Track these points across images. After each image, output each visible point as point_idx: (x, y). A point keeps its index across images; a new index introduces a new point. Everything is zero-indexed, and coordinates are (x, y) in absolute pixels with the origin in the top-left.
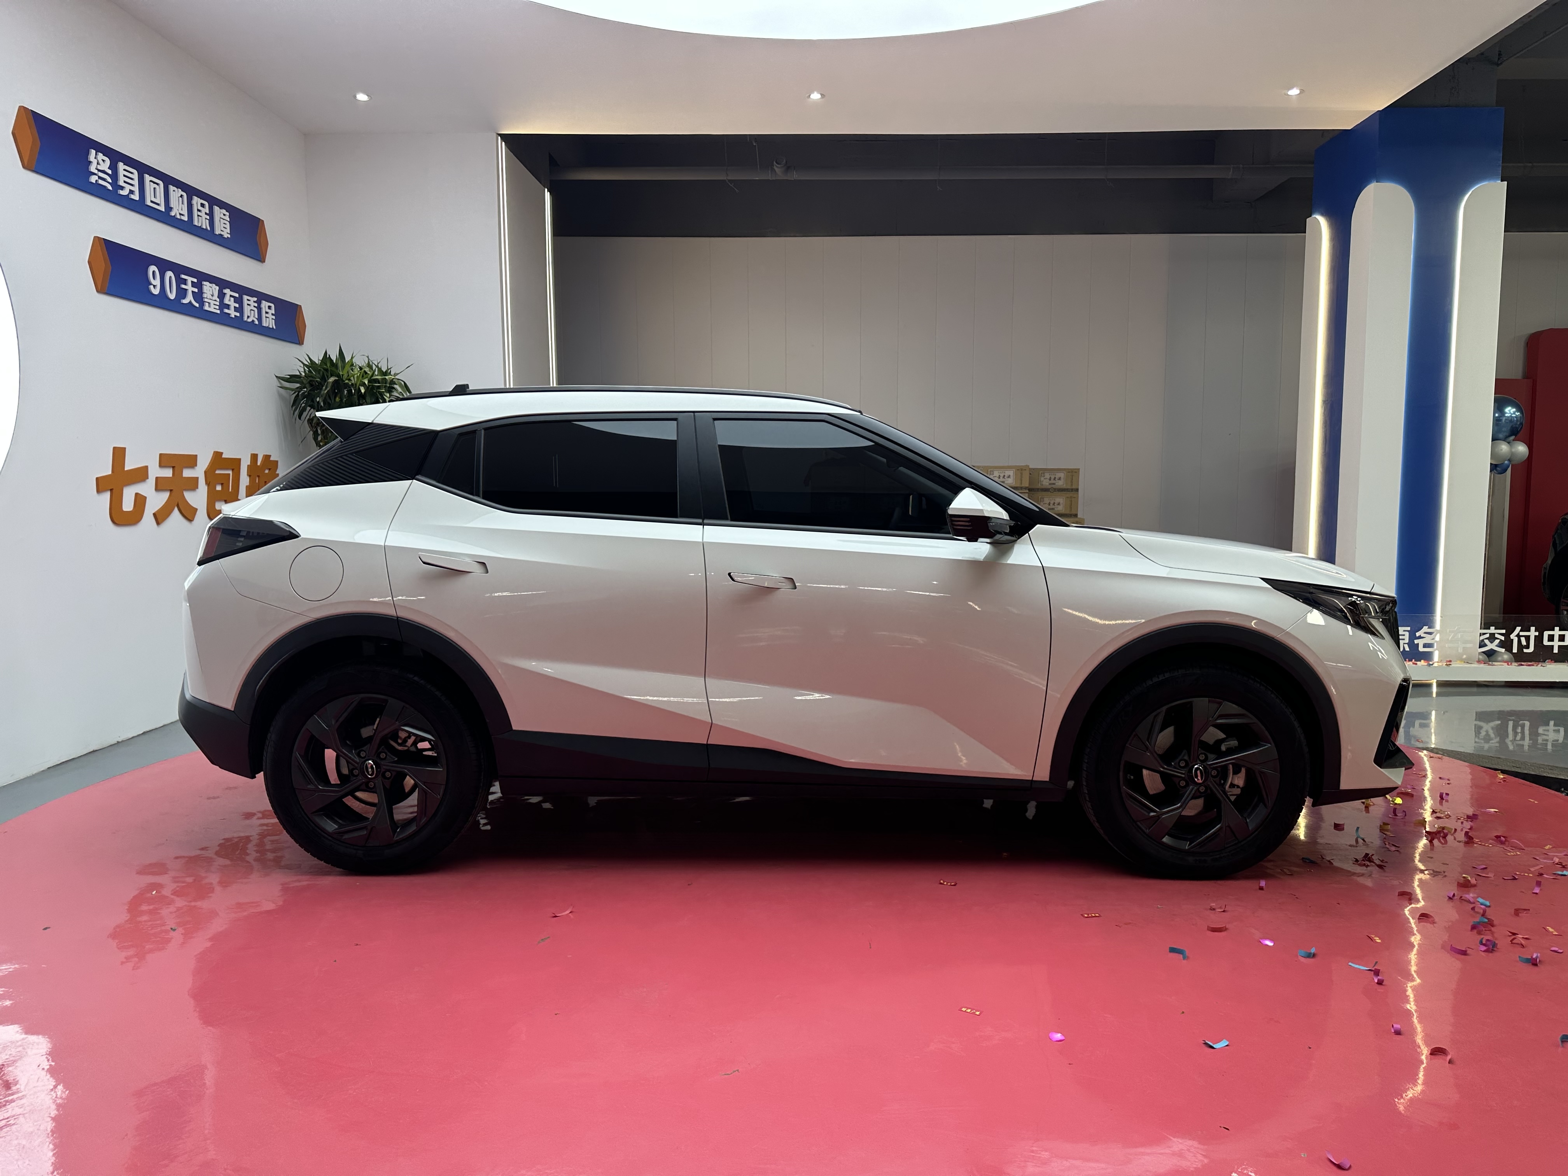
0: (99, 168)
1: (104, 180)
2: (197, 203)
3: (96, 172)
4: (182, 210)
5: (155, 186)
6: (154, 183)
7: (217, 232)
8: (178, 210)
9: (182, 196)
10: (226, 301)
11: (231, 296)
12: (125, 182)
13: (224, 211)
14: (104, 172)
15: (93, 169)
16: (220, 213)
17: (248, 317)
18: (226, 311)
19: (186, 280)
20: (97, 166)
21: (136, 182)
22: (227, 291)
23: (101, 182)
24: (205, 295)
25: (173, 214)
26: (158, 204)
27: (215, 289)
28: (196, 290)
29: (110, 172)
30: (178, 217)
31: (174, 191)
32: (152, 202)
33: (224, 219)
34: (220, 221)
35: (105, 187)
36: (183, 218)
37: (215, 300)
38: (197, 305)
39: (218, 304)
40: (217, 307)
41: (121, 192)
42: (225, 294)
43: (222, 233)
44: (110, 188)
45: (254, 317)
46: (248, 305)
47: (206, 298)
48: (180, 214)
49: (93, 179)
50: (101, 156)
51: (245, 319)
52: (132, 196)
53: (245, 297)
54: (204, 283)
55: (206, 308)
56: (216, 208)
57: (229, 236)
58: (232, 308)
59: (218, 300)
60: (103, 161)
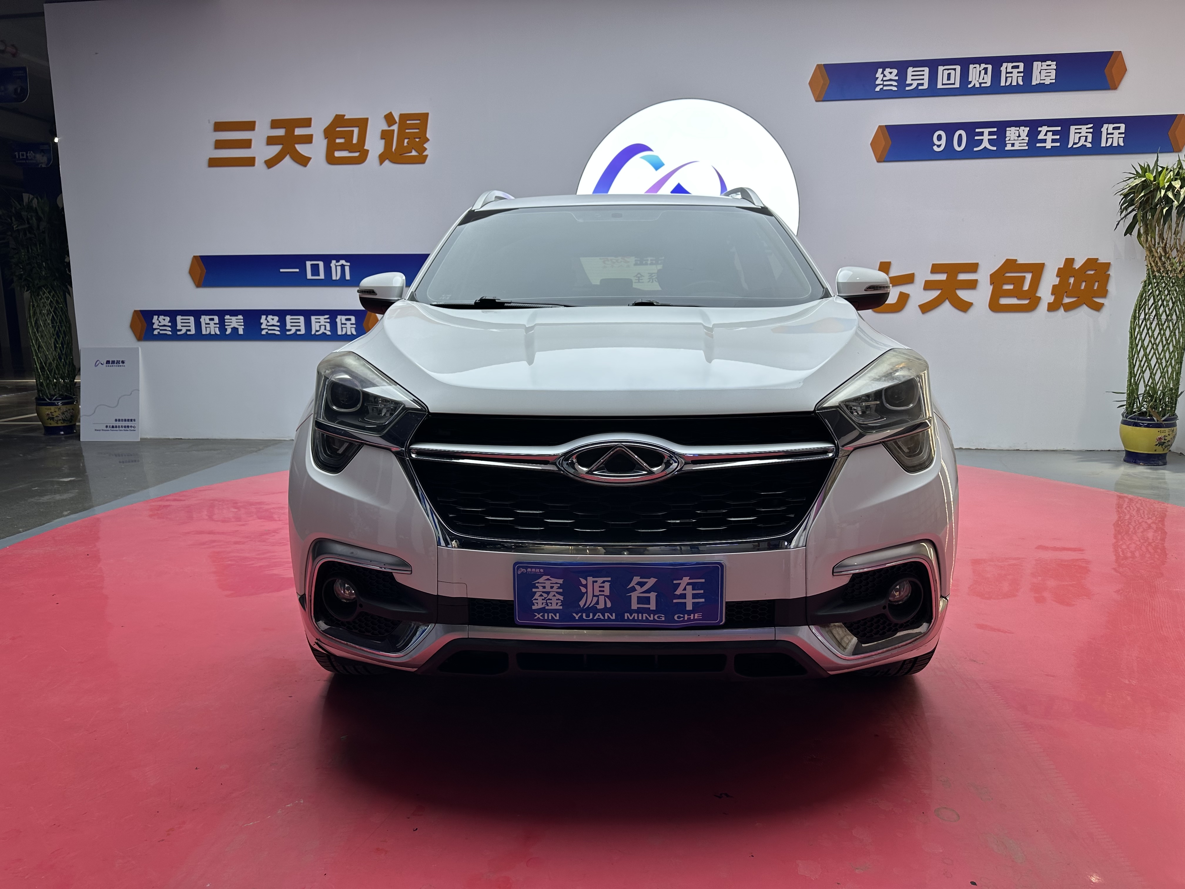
0: (885, 79)
1: (891, 85)
2: (1006, 68)
3: (882, 82)
4: (983, 79)
5: (952, 72)
6: (948, 69)
7: (1034, 83)
8: (978, 81)
9: (986, 69)
10: (1041, 137)
11: (1047, 131)
12: (912, 80)
13: (1049, 63)
14: (890, 80)
15: (878, 82)
16: (1042, 66)
17: (1075, 144)
18: (1038, 145)
19: (983, 132)
20: (883, 78)
21: (926, 77)
22: (1044, 129)
23: (885, 88)
24: (1007, 139)
25: (970, 86)
26: (954, 84)
27: (1024, 130)
28: (995, 137)
29: (897, 78)
30: (977, 85)
31: (976, 68)
32: (943, 84)
33: (1046, 70)
34: (1040, 73)
35: (892, 90)
36: (983, 85)
37: (1023, 139)
38: (995, 148)
39: (1027, 141)
40: (1026, 144)
41: (907, 88)
42: (1041, 131)
43: (1042, 82)
44: (895, 89)
45: (1086, 141)
46: (1075, 133)
47: (1009, 140)
48: (980, 84)
49: (878, 89)
50: (888, 70)
51: (1070, 146)
52: (920, 88)
53: (1073, 128)
54: (1008, 129)
55: (1009, 147)
56: (1037, 65)
57: (1054, 81)
58: (1049, 141)
59: (1027, 138)
60: (891, 73)
